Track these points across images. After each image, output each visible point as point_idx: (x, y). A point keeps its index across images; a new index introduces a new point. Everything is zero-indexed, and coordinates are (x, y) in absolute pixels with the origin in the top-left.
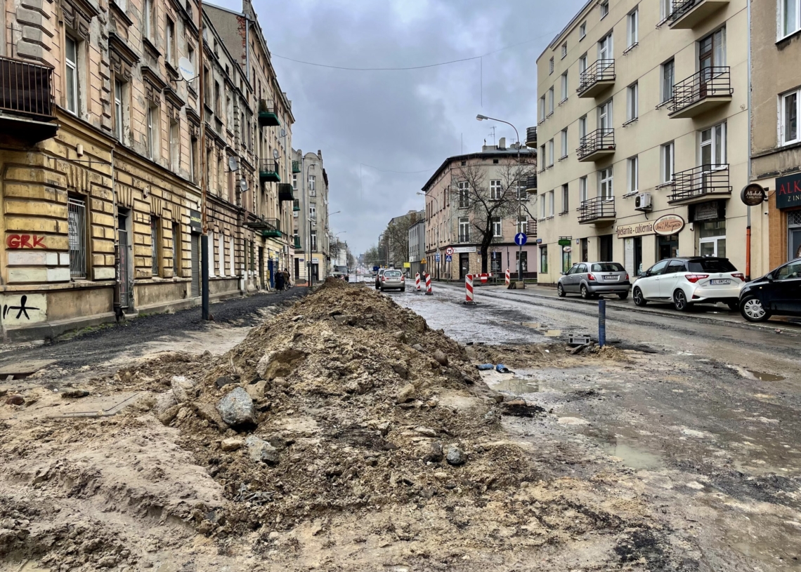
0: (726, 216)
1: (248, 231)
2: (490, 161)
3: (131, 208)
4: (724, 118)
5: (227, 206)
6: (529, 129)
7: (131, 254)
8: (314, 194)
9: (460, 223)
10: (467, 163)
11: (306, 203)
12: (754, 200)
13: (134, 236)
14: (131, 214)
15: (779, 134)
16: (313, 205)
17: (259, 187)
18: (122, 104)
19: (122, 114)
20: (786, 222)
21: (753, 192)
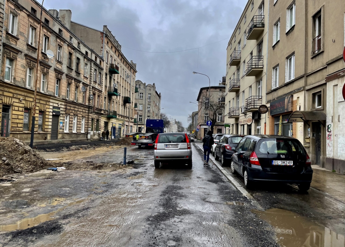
0: (261, 118)
1: (95, 115)
2: (218, 90)
3: (12, 105)
4: (261, 77)
5: (80, 105)
6: (223, 77)
7: (10, 122)
8: (150, 101)
9: (205, 115)
10: (209, 90)
11: (146, 105)
12: (263, 112)
13: (12, 115)
14: (11, 108)
15: (273, 84)
16: (149, 105)
17: (107, 98)
18: (12, 67)
19: (12, 71)
20: (274, 121)
21: (263, 108)
